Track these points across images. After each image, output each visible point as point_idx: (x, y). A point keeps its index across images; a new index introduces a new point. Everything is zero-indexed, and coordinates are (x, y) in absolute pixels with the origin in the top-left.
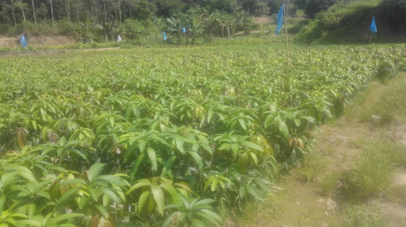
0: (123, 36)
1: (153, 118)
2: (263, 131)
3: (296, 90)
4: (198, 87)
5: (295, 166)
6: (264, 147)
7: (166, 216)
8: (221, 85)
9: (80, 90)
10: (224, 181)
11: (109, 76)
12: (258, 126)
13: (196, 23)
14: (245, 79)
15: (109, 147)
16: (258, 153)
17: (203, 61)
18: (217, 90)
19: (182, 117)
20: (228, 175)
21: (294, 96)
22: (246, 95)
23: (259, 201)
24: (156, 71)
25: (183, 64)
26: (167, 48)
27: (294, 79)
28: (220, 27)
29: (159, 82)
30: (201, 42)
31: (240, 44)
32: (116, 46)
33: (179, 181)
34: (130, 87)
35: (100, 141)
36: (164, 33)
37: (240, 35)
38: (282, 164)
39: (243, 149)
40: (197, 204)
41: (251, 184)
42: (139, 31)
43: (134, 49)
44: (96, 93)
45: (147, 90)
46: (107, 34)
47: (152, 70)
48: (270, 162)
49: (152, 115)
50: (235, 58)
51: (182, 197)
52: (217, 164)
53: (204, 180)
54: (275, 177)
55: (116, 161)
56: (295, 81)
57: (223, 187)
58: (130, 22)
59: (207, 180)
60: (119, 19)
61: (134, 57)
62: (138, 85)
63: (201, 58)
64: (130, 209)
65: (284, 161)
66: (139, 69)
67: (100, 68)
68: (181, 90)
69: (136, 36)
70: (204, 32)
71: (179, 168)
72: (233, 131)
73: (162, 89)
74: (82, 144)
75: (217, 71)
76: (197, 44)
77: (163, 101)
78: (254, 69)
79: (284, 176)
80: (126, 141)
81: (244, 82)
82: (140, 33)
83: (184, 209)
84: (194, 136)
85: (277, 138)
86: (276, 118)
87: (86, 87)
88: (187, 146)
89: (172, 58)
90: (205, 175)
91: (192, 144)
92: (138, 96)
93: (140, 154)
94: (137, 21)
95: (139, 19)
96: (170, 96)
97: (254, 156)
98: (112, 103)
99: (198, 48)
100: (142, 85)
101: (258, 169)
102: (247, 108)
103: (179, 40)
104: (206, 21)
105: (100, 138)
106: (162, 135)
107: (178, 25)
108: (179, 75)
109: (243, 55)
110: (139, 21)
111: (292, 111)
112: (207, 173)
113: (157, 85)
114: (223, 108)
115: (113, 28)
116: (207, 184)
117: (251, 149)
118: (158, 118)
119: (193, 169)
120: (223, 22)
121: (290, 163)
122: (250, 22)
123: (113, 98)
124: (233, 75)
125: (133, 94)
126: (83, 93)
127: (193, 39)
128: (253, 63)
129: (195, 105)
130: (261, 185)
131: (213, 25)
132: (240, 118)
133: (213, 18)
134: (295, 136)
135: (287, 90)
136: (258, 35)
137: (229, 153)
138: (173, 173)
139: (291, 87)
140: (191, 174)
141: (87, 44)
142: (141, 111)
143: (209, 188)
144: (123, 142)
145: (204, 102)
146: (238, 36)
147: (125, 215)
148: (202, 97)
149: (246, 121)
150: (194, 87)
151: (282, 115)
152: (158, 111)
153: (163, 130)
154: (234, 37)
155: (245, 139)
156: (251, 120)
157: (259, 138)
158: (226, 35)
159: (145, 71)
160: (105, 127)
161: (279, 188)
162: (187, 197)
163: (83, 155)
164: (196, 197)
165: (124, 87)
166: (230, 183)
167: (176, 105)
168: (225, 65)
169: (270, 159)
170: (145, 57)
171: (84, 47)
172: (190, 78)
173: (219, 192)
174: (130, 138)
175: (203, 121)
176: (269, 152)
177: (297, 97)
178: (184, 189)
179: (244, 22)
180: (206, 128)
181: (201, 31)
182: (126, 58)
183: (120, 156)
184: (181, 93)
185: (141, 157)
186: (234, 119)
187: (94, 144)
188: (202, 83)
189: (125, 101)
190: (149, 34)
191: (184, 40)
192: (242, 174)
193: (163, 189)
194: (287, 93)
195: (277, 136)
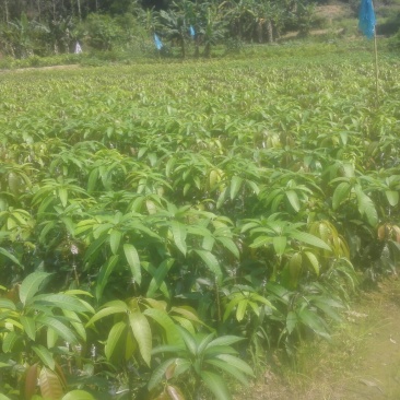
0: (85, 44)
1: (135, 190)
2: (330, 212)
3: (392, 137)
4: (215, 134)
5: (387, 276)
6: (332, 241)
7: (155, 365)
8: (255, 131)
9: (11, 140)
10: (260, 304)
11: (60, 115)
12: (321, 204)
13: (213, 18)
14: (299, 119)
15: (60, 242)
16: (320, 253)
17: (225, 87)
18: (249, 140)
19: (186, 188)
20: (267, 293)
21: (388, 149)
22: (301, 148)
23: (323, 338)
24: (142, 105)
25: (189, 92)
26: (160, 65)
27: (389, 117)
28: (256, 25)
29: (146, 126)
30: (221, 52)
31: (291, 54)
32: (72, 61)
33: (179, 303)
34: (95, 136)
35: (44, 232)
36: (156, 38)
37: (292, 38)
38: (364, 271)
39: (294, 246)
40: (210, 344)
41: (308, 307)
42: (113, 34)
43: (104, 67)
44: (36, 146)
45: (125, 141)
46: (56, 40)
47: (134, 105)
48: (343, 269)
49: (134, 185)
50: (281, 80)
51: (183, 333)
52: (248, 273)
53: (225, 302)
54: (351, 295)
55: (71, 266)
56: (389, 121)
57: (258, 314)
58: (96, 18)
59: (229, 301)
60: (77, 15)
61: (104, 82)
62: (109, 132)
63: (221, 81)
64: (94, 352)
65: (369, 266)
66: (112, 103)
67: (43, 102)
68: (184, 140)
69: (107, 44)
70: (226, 34)
71: (179, 280)
72: (276, 214)
73: (153, 138)
74: (13, 237)
75: (250, 104)
76: (214, 56)
77: (153, 159)
78: (316, 100)
79: (368, 292)
80: (89, 232)
81: (298, 125)
82: (113, 38)
83: (186, 354)
84: (206, 222)
85: (355, 224)
86: (353, 190)
87: (21, 136)
88: (193, 241)
89: (170, 82)
90: (226, 292)
91: (202, 237)
92: (110, 152)
93: (112, 254)
94: (108, 16)
95: (113, 13)
96: (165, 150)
97: (313, 258)
98: (65, 164)
99: (215, 62)
100: (117, 131)
101: (321, 281)
102: (302, 172)
103: (183, 50)
104: (230, 14)
105: (43, 226)
106: (150, 221)
107: (180, 23)
108: (181, 114)
109: (296, 75)
110: (113, 17)
111: (383, 176)
112: (230, 289)
113: (142, 130)
114: (259, 171)
115: (67, 30)
116: (229, 308)
117: (309, 245)
118: (144, 192)
119: (205, 281)
120: (261, 16)
121: (378, 270)
122: (309, 15)
123: (66, 155)
124: (277, 111)
125: (101, 147)
126: (15, 146)
127: (208, 48)
128: (313, 89)
129: (208, 167)
130: (326, 309)
131: (243, 20)
132: (288, 190)
133: (242, 8)
134: (388, 221)
135: (374, 137)
136: (323, 38)
137: (268, 253)
138: (169, 287)
139: (382, 132)
140: (201, 291)
141: (22, 60)
142: (114, 177)
143: (233, 315)
144: (82, 234)
145: (225, 161)
146: (288, 40)
147: (85, 362)
148: (222, 153)
149: (299, 194)
150: (208, 134)
151: (365, 184)
152: (144, 177)
153: (151, 212)
154: (279, 42)
155: (298, 228)
156: (308, 194)
157: (322, 226)
158: (266, 39)
159: (122, 105)
160: (50, 208)
161: (358, 315)
162: (193, 332)
163: (13, 257)
164: (209, 332)
165: (85, 136)
166: (269, 307)
167: (175, 166)
168: (264, 93)
169: (343, 263)
170: (123, 81)
171: (17, 64)
172: (201, 118)
173: (251, 323)
174: (95, 227)
175: (222, 196)
176: (340, 250)
177: (393, 150)
178: (188, 318)
179: (297, 14)
180: (229, 209)
181: (221, 32)
182: (89, 84)
183: (77, 259)
184: (185, 144)
185: (113, 261)
186: (278, 191)
187: (33, 237)
188: (223, 126)
189: (86, 161)
190: (129, 40)
191: (191, 49)
192: (291, 290)
193: (149, 319)
194: (375, 143)
195: (355, 221)
